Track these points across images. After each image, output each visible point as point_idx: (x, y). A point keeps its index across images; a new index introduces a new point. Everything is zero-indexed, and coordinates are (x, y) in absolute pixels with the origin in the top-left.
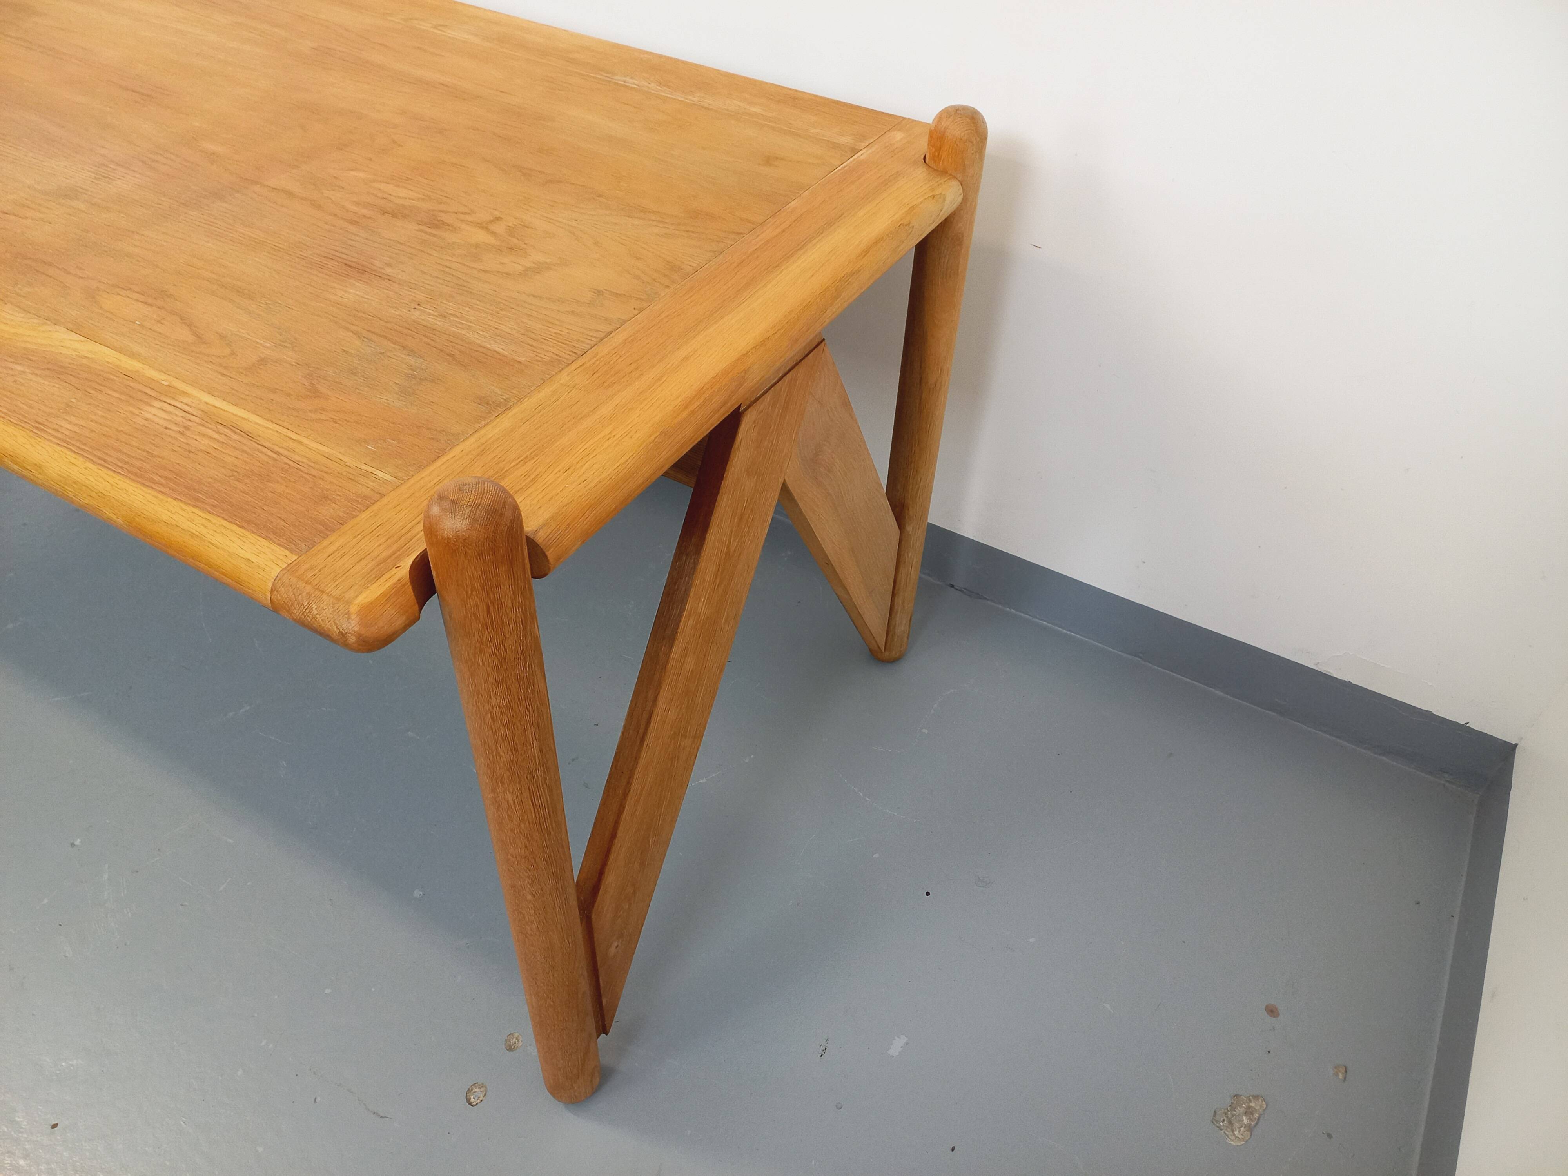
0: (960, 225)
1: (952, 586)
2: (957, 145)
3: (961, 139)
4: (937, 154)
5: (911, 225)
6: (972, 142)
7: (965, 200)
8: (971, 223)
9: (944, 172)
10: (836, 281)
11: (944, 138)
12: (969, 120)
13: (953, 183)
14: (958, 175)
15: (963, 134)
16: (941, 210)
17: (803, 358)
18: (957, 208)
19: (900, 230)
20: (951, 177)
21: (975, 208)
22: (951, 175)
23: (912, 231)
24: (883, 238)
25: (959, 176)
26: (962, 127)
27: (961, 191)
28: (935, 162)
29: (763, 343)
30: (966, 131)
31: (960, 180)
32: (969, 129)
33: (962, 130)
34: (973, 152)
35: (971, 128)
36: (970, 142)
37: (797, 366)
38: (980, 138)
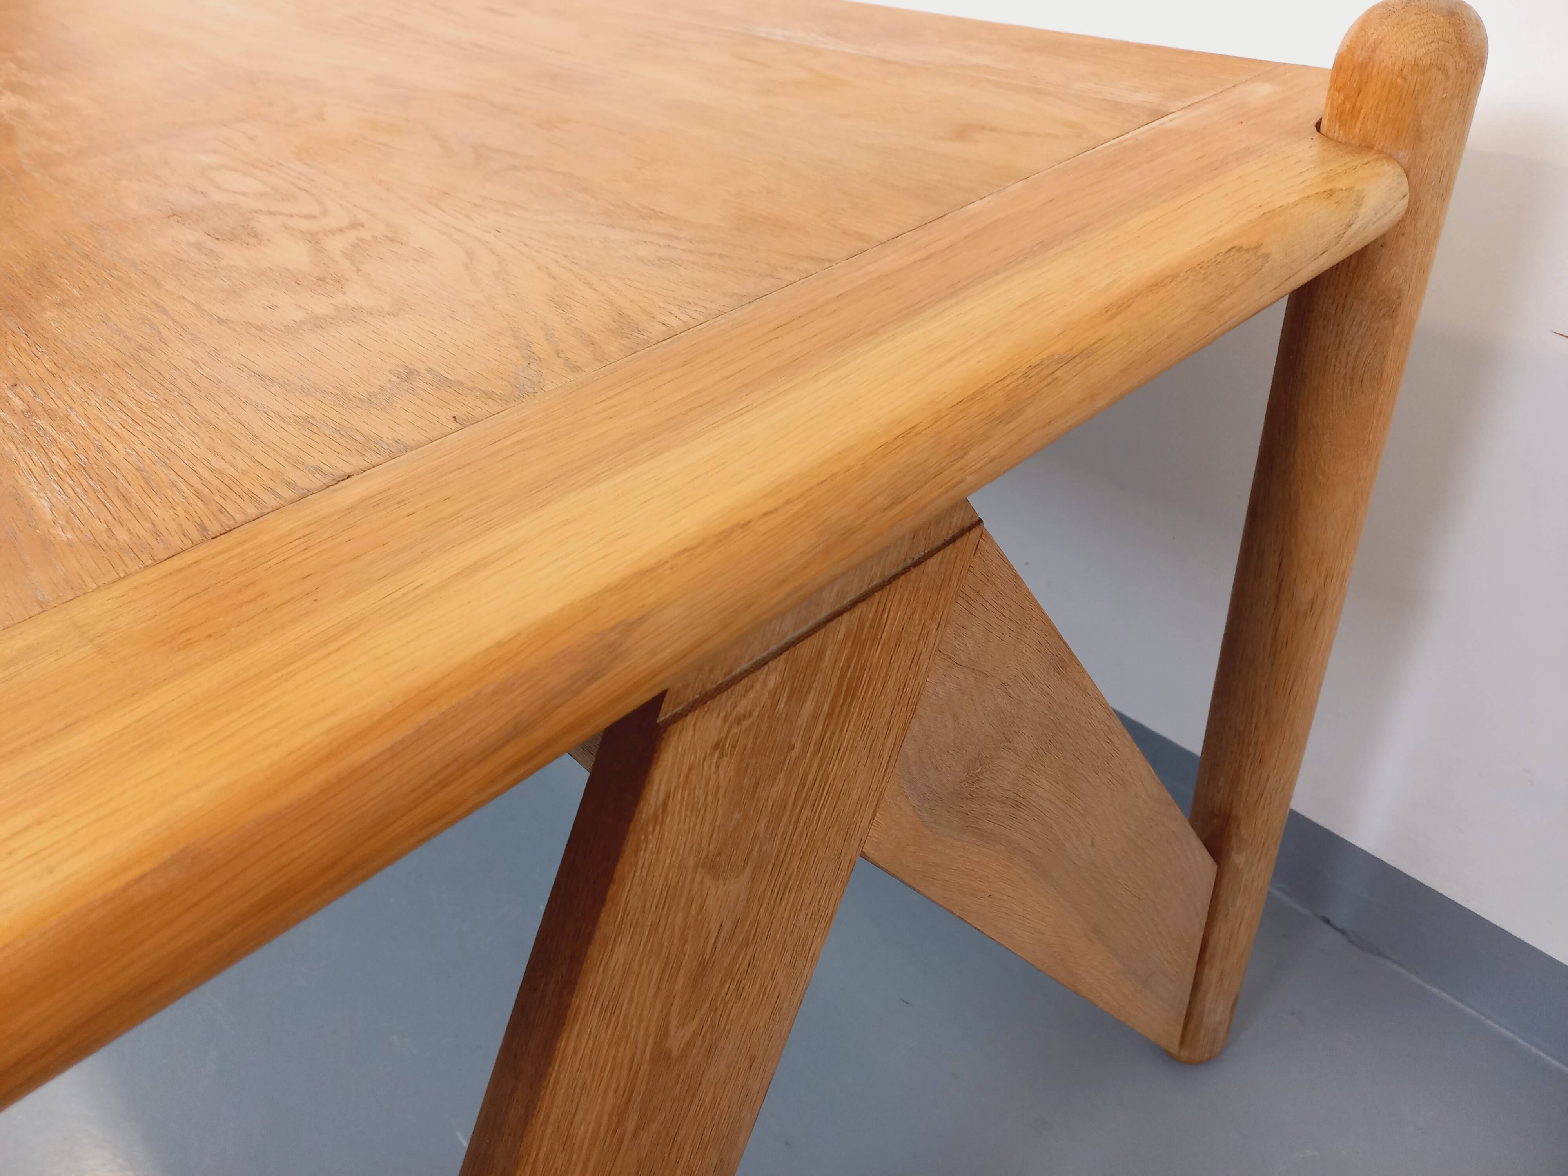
0: (1396, 270)
1: (1327, 921)
2: (1405, 79)
3: (1416, 64)
4: (1348, 105)
5: (1260, 253)
6: (1444, 71)
7: (1413, 211)
8: (1424, 272)
9: (1366, 146)
10: (1011, 374)
11: (1370, 68)
12: (1442, 20)
13: (1386, 168)
14: (1402, 153)
15: (1424, 50)
16: (1350, 226)
17: (906, 571)
18: (1392, 230)
19: (1229, 260)
20: (1382, 155)
21: (1436, 236)
22: (1381, 151)
23: (1262, 266)
24: (1176, 276)
25: (1404, 155)
26: (1421, 35)
27: (1405, 188)
28: (1342, 125)
29: (723, 537)
30: (1432, 42)
31: (1406, 164)
32: (1439, 39)
33: (1422, 43)
34: (1445, 95)
35: (1446, 36)
36: (1439, 69)
37: (880, 592)
38: (1468, 63)
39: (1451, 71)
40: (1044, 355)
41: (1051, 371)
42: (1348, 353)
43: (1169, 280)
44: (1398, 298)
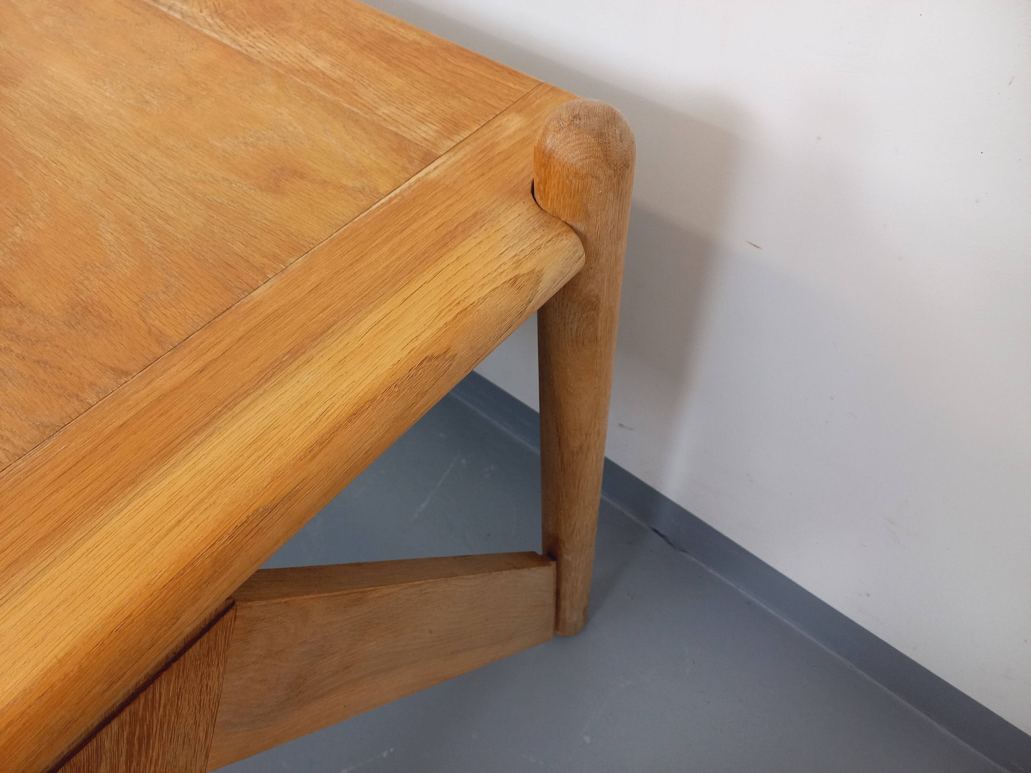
0: (591, 286)
1: (656, 531)
2: (571, 181)
4: (542, 188)
5: (447, 356)
7: (594, 256)
9: (556, 217)
11: (550, 167)
13: (564, 242)
14: (579, 224)
15: (581, 163)
19: (420, 372)
20: (565, 228)
22: (565, 223)
26: (578, 151)
30: (586, 159)
31: (583, 230)
32: (591, 156)
33: (579, 158)
34: (600, 192)
35: (595, 154)
36: (593, 177)
37: (144, 693)
38: (614, 170)
39: (602, 177)
40: (250, 513)
41: (255, 525)
42: (571, 329)
43: (367, 405)
44: (597, 300)
